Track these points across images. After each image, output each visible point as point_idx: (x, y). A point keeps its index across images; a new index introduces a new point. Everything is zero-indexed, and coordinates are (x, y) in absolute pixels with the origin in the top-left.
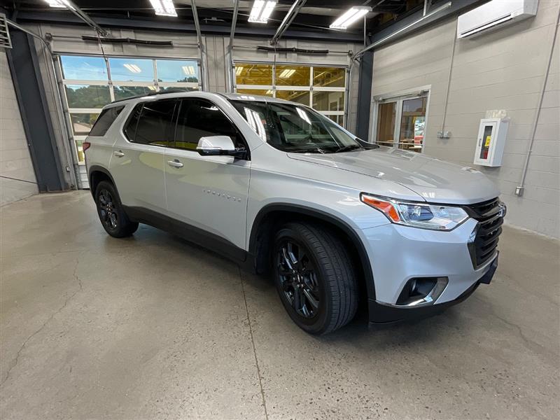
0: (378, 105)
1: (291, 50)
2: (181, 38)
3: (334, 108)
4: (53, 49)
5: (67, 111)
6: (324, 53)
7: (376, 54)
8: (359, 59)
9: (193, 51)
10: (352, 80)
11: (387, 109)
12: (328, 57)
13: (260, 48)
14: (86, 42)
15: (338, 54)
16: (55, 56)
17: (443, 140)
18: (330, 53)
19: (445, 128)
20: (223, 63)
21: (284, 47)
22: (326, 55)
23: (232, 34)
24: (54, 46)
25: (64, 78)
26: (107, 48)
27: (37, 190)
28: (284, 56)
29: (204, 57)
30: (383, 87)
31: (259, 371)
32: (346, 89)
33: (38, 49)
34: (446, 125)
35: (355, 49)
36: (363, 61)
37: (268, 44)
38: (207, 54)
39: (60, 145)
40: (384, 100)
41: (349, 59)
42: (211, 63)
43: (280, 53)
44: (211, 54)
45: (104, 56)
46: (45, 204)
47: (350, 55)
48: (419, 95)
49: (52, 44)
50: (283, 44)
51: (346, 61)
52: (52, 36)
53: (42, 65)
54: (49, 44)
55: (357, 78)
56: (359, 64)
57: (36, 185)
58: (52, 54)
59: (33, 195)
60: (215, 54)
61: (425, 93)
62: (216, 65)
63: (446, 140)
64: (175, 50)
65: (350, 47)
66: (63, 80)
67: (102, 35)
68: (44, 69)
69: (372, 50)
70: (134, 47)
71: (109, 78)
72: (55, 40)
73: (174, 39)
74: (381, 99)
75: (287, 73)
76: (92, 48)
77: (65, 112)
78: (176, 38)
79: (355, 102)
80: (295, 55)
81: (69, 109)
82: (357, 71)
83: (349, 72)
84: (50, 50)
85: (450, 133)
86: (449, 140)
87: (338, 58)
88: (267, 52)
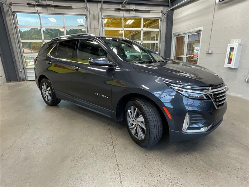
0: (175, 37)
1: (132, 10)
2: (77, 4)
3: (153, 39)
4: (13, 10)
5: (20, 41)
6: (149, 11)
7: (175, 12)
8: (166, 14)
9: (82, 11)
10: (163, 25)
11: (180, 39)
12: (151, 13)
13: (116, 9)
14: (29, 6)
15: (155, 12)
16: (14, 14)
17: (209, 55)
18: (151, 11)
19: (210, 49)
20: (98, 17)
21: (128, 8)
22: (149, 13)
23: (102, 2)
24: (13, 9)
25: (18, 25)
26: (40, 9)
27: (6, 81)
28: (128, 13)
29: (88, 13)
30: (179, 28)
31: (118, 167)
32: (160, 30)
33: (5, 10)
34: (210, 47)
35: (164, 10)
36: (168, 15)
37: (120, 7)
38: (89, 12)
39: (16, 58)
40: (179, 35)
41: (161, 14)
42: (91, 16)
43: (126, 12)
44: (91, 12)
45: (38, 13)
46: (9, 88)
47: (162, 12)
48: (196, 32)
49: (12, 7)
50: (128, 7)
51: (159, 15)
52: (12, 3)
53: (7, 18)
54: (10, 7)
55: (165, 24)
56: (166, 17)
57: (5, 78)
58: (12, 13)
59: (4, 83)
60: (94, 12)
61: (200, 31)
62: (94, 18)
63: (210, 55)
64: (73, 10)
65: (162, 8)
66: (18, 26)
67: (37, 3)
68: (9, 20)
69: (173, 10)
70: (53, 9)
71: (41, 25)
72: (13, 5)
73: (74, 5)
74: (177, 34)
75: (130, 22)
76: (32, 9)
77: (19, 41)
78: (74, 4)
79: (164, 36)
80: (134, 12)
81: (21, 40)
82: (165, 20)
83: (161, 21)
84: (11, 10)
85: (212, 51)
86: (212, 55)
87: (155, 14)
88: (119, 11)
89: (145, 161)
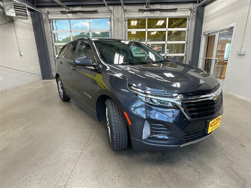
0: (205, 37)
1: (156, 10)
2: (102, 8)
4: (49, 18)
5: (54, 44)
6: (175, 10)
7: (207, 8)
8: (195, 12)
9: (107, 14)
10: (191, 24)
11: (210, 39)
12: (177, 12)
13: (140, 10)
14: (62, 14)
15: (183, 10)
17: (240, 56)
18: (178, 10)
19: (242, 49)
20: (121, 19)
21: (153, 8)
22: (176, 11)
24: (50, 17)
25: (53, 30)
26: (70, 15)
27: (42, 78)
28: (153, 13)
30: (208, 26)
32: (189, 29)
33: (44, 18)
34: (243, 47)
35: (193, 6)
36: (197, 13)
37: (144, 8)
38: (113, 15)
39: (51, 59)
40: (208, 34)
41: (189, 12)
42: (115, 19)
43: (150, 12)
44: (115, 14)
45: (68, 19)
46: (44, 83)
47: (190, 10)
48: (227, 30)
49: (49, 15)
50: (152, 7)
51: (188, 13)
52: (49, 12)
53: (45, 25)
54: (48, 16)
55: (194, 23)
56: (195, 14)
57: (41, 76)
58: (49, 20)
59: (40, 80)
60: (118, 15)
61: (232, 28)
62: (118, 20)
63: (242, 56)
64: (99, 14)
65: (191, 6)
66: (53, 31)
67: (68, 10)
68: (47, 27)
69: (204, 6)
70: (81, 14)
71: (71, 29)
72: (50, 14)
73: (99, 9)
74: (207, 34)
76: (65, 16)
77: (53, 45)
79: (192, 36)
80: (159, 12)
81: (54, 43)
82: (194, 18)
83: (189, 19)
85: (245, 52)
86: (245, 56)
87: (183, 12)
88: (143, 12)
89: (102, 174)
